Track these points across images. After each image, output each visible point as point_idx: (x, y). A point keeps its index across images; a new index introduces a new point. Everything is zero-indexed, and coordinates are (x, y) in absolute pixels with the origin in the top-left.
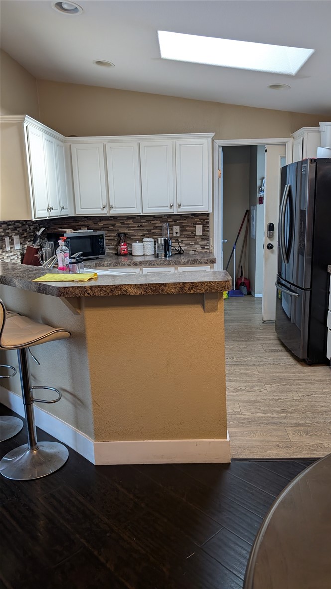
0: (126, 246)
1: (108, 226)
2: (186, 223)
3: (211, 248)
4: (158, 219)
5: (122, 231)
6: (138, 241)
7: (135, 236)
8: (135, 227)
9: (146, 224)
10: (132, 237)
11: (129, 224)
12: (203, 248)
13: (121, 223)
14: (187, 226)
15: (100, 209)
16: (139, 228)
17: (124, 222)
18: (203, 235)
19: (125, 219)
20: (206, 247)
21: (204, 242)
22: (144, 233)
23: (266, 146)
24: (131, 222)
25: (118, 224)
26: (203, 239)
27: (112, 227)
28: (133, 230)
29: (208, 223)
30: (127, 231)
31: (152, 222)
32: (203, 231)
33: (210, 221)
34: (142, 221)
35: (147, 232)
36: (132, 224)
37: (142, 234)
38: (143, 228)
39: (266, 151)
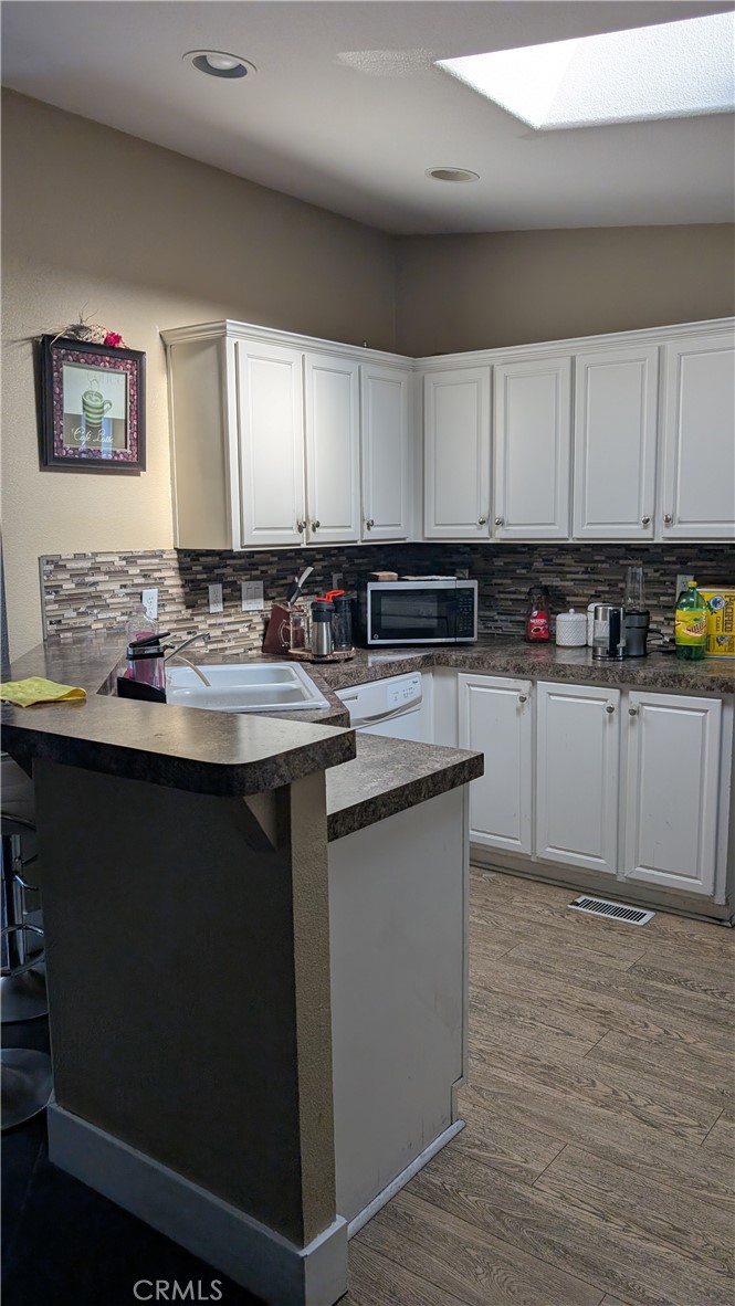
0: (543, 621)
1: (511, 567)
2: (713, 568)
4: (638, 554)
5: (546, 581)
6: (572, 610)
7: (576, 595)
8: (577, 573)
9: (604, 565)
10: (568, 599)
11: (563, 565)
13: (544, 561)
15: (473, 527)
16: (586, 576)
17: (551, 560)
19: (556, 554)
22: (600, 588)
24: (568, 559)
25: (538, 565)
27: (524, 571)
28: (572, 580)
30: (556, 582)
31: (621, 562)
34: (597, 558)
35: (607, 589)
36: (570, 565)
37: (593, 592)
38: (596, 577)
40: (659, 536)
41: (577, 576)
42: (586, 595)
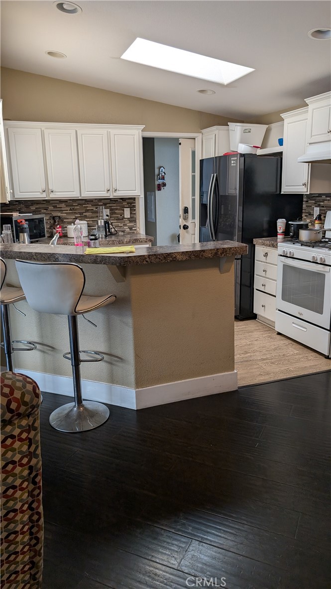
0: (61, 229)
1: (39, 210)
2: (114, 206)
3: (138, 230)
4: (89, 203)
5: (55, 214)
6: (72, 224)
7: (68, 219)
8: (67, 210)
9: (77, 207)
10: (65, 220)
11: (61, 208)
12: (131, 229)
13: (53, 206)
14: (117, 209)
15: (39, 193)
16: (71, 212)
17: (56, 206)
18: (131, 218)
20: (133, 228)
21: (131, 224)
22: (77, 216)
23: (180, 139)
24: (63, 205)
25: (51, 208)
26: (131, 222)
27: (45, 211)
28: (66, 213)
29: (134, 206)
30: (59, 214)
31: (84, 206)
32: (131, 213)
33: (136, 204)
34: (74, 204)
35: (79, 215)
36: (64, 208)
37: (74, 217)
38: (75, 211)
39: (180, 144)
40: (111, 195)
41: (68, 212)
42: (72, 219)
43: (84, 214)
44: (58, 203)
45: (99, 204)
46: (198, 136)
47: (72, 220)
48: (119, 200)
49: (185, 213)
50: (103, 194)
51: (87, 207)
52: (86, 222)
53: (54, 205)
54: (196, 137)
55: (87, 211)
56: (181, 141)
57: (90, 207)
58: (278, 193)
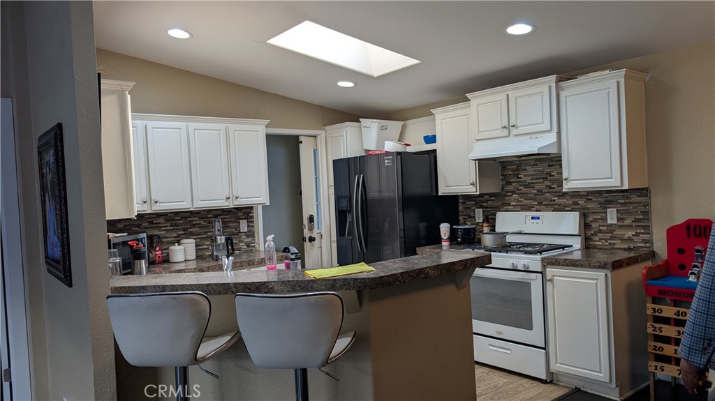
2: (228, 218)
3: (257, 246)
4: (196, 215)
6: (176, 244)
7: (168, 238)
8: (167, 227)
9: (181, 222)
10: (163, 240)
11: (159, 223)
12: (248, 246)
13: (148, 222)
14: (230, 222)
15: (139, 205)
16: (172, 228)
17: (152, 222)
18: (249, 231)
20: (251, 245)
21: (249, 240)
22: (180, 233)
23: (300, 137)
24: (162, 220)
25: (145, 224)
26: (248, 236)
27: (137, 229)
28: (165, 230)
29: (252, 217)
30: (156, 232)
31: (189, 219)
32: (248, 226)
33: (255, 214)
34: (176, 218)
35: (183, 232)
36: (163, 223)
37: (176, 235)
38: (177, 227)
39: (301, 142)
40: (231, 204)
41: (167, 228)
42: (174, 237)
43: (190, 230)
44: (154, 218)
45: (209, 216)
46: (321, 134)
47: (173, 239)
48: (234, 211)
49: (310, 222)
50: (220, 203)
51: (193, 221)
52: (193, 241)
53: (149, 220)
54: (318, 135)
55: (194, 226)
56: (301, 139)
57: (197, 221)
58: (434, 194)
